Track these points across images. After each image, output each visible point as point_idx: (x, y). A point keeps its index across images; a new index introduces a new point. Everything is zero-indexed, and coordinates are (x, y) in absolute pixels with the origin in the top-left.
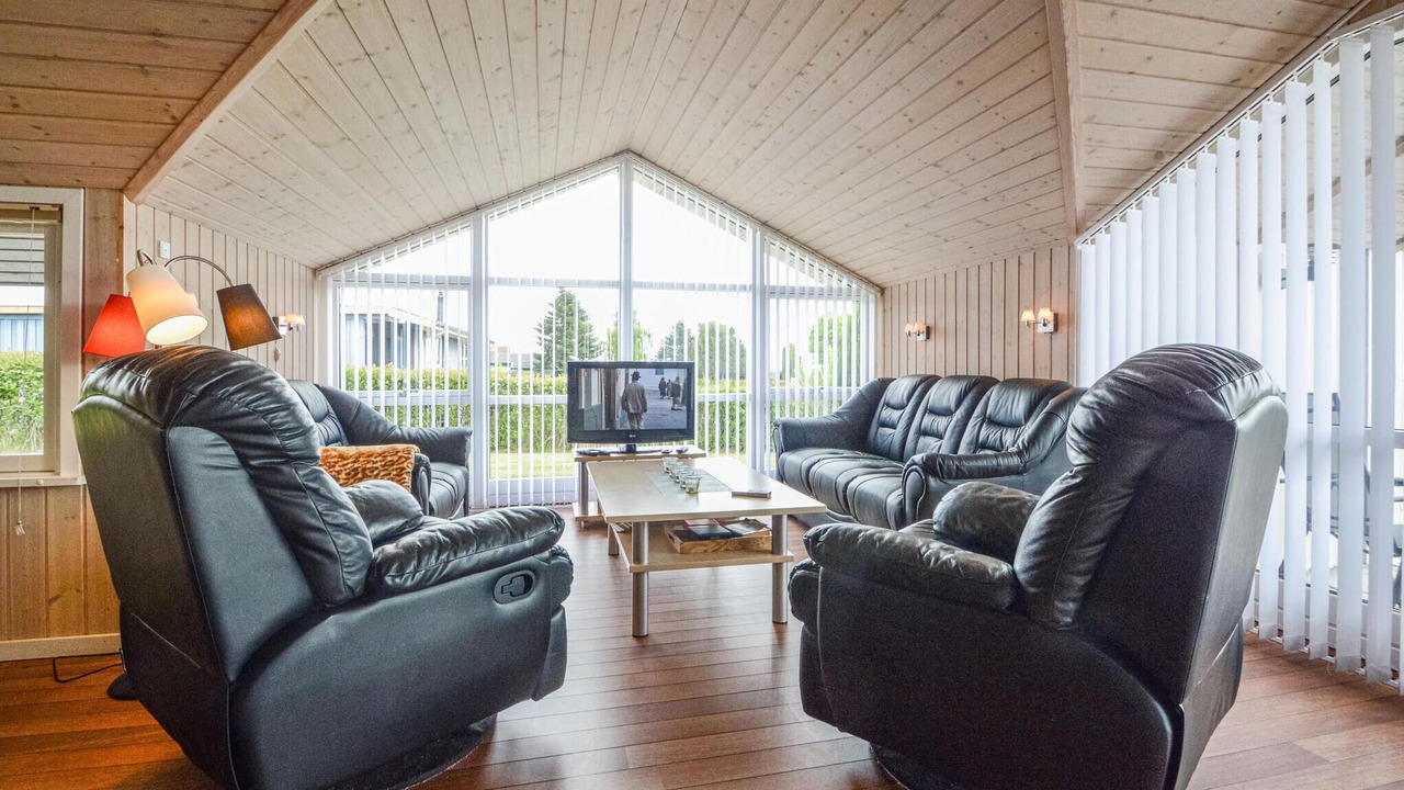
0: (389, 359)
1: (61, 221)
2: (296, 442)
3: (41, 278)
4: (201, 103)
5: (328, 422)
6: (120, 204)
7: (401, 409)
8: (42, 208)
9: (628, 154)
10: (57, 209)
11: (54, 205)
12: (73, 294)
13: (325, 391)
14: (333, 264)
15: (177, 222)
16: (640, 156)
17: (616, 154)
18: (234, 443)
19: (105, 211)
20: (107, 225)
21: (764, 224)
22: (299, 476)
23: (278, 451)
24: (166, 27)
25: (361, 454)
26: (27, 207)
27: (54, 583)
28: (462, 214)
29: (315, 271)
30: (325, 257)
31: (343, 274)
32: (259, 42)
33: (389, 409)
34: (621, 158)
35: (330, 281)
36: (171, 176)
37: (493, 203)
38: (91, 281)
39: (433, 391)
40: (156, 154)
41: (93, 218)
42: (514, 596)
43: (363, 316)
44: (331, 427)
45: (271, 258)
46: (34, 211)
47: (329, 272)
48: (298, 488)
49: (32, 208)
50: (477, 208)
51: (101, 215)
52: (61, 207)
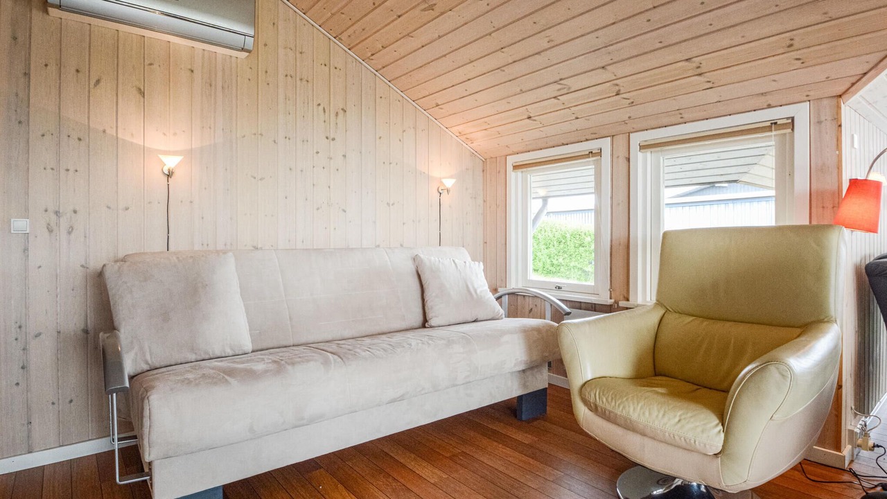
1: (793, 130)
6: (839, 107)
8: (779, 122)
10: (790, 121)
11: (788, 118)
12: (802, 182)
19: (827, 114)
20: (829, 126)
26: (768, 124)
38: (816, 171)
41: (818, 123)
46: (774, 125)
49: (772, 124)
51: (823, 118)
52: (793, 119)
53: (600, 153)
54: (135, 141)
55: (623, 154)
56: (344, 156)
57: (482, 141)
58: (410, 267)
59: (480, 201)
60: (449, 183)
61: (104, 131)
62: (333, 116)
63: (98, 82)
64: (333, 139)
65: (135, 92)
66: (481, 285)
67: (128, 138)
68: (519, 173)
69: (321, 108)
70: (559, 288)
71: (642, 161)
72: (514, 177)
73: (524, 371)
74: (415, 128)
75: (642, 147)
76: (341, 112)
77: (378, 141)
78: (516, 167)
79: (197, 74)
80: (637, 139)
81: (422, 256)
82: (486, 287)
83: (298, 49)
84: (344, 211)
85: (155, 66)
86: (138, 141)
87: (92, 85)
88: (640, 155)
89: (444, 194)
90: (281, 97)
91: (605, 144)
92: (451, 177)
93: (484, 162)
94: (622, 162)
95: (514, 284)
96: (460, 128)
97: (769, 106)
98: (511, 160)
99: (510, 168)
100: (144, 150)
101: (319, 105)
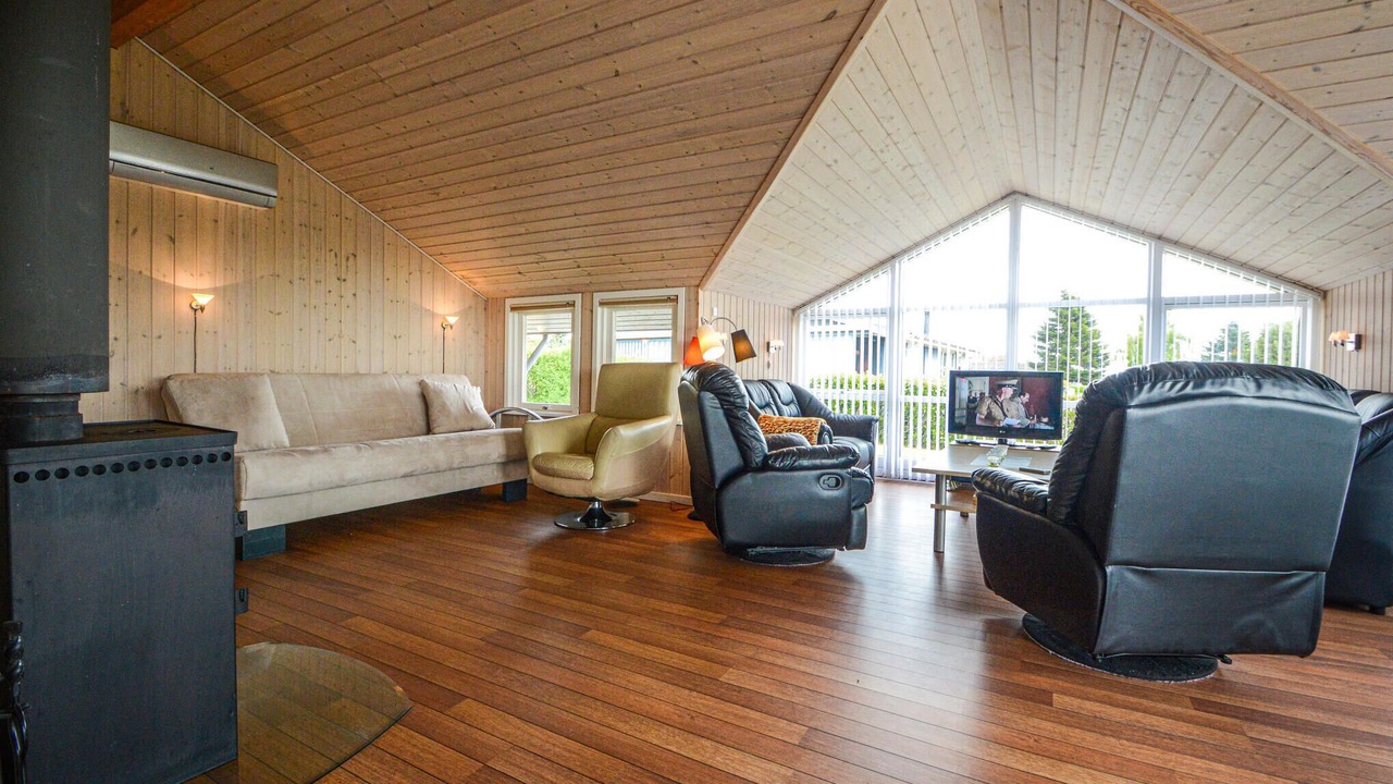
0: (866, 369)
1: (677, 303)
2: (739, 400)
3: (670, 327)
4: (723, 247)
5: (792, 406)
6: (698, 292)
7: (834, 402)
8: (671, 297)
9: (1013, 196)
10: (676, 298)
11: (675, 296)
12: (681, 337)
13: (792, 387)
14: (804, 305)
15: (721, 296)
16: (1027, 195)
17: (1003, 198)
18: (720, 400)
19: (692, 297)
20: (693, 303)
21: (1160, 238)
22: (740, 414)
23: (733, 404)
24: (709, 220)
25: (794, 421)
26: (666, 298)
27: (672, 471)
28: (882, 263)
29: (794, 311)
30: (798, 302)
31: (809, 311)
32: (742, 219)
33: (826, 401)
34: (1009, 199)
35: (802, 316)
36: (717, 277)
37: (905, 251)
38: (687, 330)
39: (862, 391)
40: (710, 268)
41: (688, 300)
42: (830, 488)
43: (851, 332)
44: (793, 409)
45: (767, 306)
46: (669, 299)
47: (801, 310)
48: (738, 418)
50: (893, 257)
51: (690, 298)
52: (677, 296)
53: (573, 305)
54: (167, 280)
55: (588, 307)
56: (355, 295)
57: (482, 285)
58: (416, 389)
59: (482, 335)
60: (452, 320)
61: (140, 272)
62: (344, 260)
63: (135, 231)
64: (345, 280)
65: (166, 239)
66: (477, 402)
67: (162, 279)
68: (516, 314)
69: (333, 253)
70: (546, 408)
71: (601, 314)
72: (511, 318)
73: (503, 463)
74: (421, 271)
75: (602, 304)
76: (351, 258)
77: (386, 282)
78: (513, 309)
79: (221, 223)
80: (598, 297)
81: (427, 381)
82: (482, 406)
83: (312, 202)
84: (354, 342)
85: (184, 218)
86: (170, 280)
87: (130, 233)
88: (599, 309)
89: (448, 330)
90: (296, 245)
91: (578, 298)
92: (455, 315)
93: (486, 301)
94: (588, 313)
95: (510, 403)
96: (463, 273)
97: (667, 287)
98: (509, 302)
99: (508, 308)
100: (174, 288)
101: (331, 250)
